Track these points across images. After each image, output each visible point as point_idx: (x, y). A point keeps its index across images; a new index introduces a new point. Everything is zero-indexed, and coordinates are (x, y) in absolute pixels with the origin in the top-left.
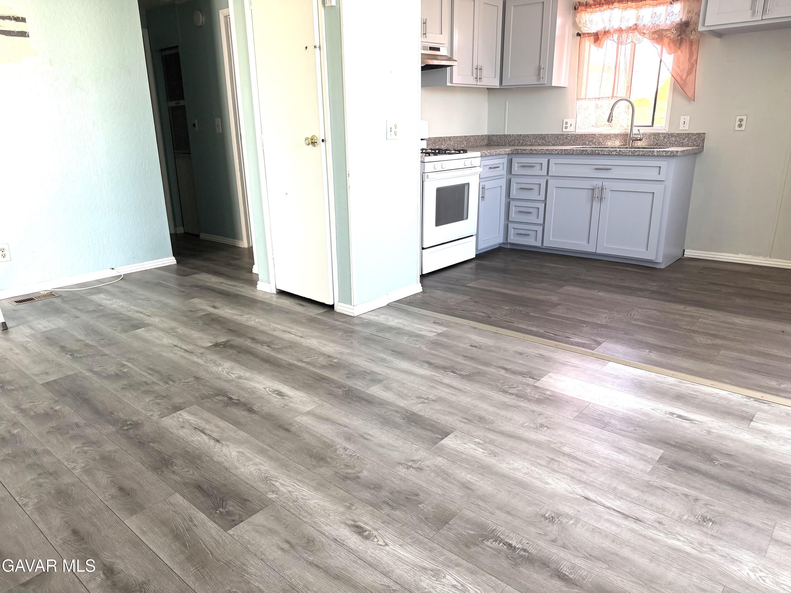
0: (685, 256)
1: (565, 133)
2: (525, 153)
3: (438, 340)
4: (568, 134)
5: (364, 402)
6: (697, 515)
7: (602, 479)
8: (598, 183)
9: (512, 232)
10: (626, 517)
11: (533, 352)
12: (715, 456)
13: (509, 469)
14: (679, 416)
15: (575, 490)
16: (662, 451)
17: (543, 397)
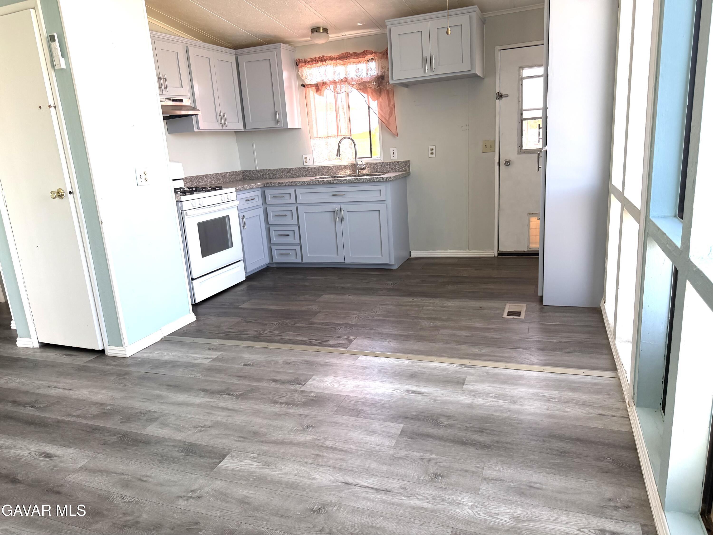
0: (411, 256)
1: (306, 167)
2: (275, 186)
3: (212, 366)
4: (308, 167)
5: (141, 444)
6: (430, 474)
7: (358, 462)
8: (337, 206)
9: (275, 253)
10: (378, 490)
11: (299, 360)
12: (441, 420)
13: (282, 474)
14: (414, 392)
15: (338, 478)
16: (402, 425)
17: (309, 399)
